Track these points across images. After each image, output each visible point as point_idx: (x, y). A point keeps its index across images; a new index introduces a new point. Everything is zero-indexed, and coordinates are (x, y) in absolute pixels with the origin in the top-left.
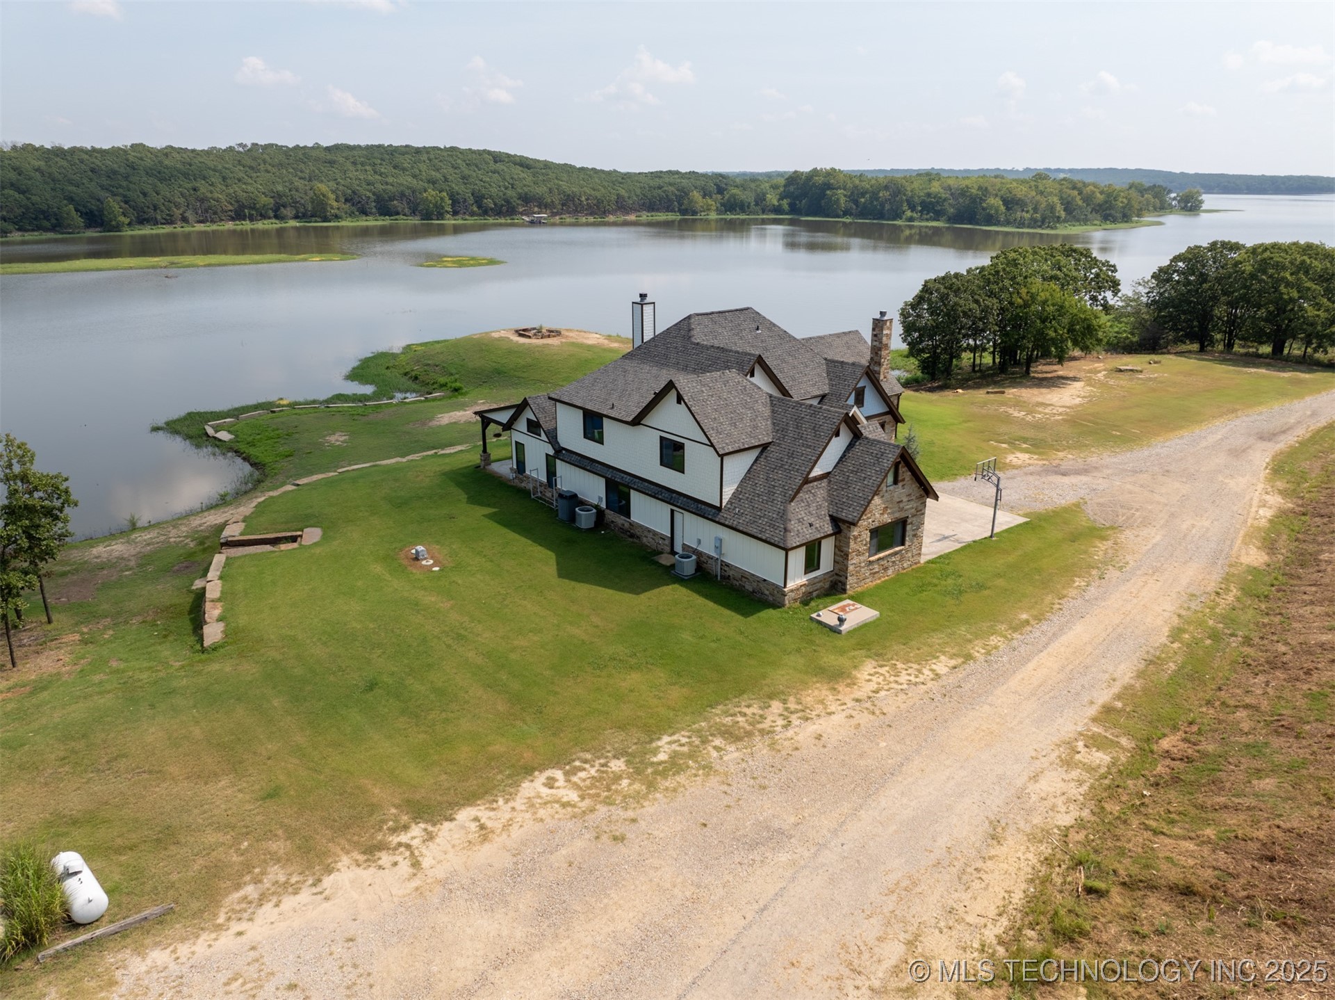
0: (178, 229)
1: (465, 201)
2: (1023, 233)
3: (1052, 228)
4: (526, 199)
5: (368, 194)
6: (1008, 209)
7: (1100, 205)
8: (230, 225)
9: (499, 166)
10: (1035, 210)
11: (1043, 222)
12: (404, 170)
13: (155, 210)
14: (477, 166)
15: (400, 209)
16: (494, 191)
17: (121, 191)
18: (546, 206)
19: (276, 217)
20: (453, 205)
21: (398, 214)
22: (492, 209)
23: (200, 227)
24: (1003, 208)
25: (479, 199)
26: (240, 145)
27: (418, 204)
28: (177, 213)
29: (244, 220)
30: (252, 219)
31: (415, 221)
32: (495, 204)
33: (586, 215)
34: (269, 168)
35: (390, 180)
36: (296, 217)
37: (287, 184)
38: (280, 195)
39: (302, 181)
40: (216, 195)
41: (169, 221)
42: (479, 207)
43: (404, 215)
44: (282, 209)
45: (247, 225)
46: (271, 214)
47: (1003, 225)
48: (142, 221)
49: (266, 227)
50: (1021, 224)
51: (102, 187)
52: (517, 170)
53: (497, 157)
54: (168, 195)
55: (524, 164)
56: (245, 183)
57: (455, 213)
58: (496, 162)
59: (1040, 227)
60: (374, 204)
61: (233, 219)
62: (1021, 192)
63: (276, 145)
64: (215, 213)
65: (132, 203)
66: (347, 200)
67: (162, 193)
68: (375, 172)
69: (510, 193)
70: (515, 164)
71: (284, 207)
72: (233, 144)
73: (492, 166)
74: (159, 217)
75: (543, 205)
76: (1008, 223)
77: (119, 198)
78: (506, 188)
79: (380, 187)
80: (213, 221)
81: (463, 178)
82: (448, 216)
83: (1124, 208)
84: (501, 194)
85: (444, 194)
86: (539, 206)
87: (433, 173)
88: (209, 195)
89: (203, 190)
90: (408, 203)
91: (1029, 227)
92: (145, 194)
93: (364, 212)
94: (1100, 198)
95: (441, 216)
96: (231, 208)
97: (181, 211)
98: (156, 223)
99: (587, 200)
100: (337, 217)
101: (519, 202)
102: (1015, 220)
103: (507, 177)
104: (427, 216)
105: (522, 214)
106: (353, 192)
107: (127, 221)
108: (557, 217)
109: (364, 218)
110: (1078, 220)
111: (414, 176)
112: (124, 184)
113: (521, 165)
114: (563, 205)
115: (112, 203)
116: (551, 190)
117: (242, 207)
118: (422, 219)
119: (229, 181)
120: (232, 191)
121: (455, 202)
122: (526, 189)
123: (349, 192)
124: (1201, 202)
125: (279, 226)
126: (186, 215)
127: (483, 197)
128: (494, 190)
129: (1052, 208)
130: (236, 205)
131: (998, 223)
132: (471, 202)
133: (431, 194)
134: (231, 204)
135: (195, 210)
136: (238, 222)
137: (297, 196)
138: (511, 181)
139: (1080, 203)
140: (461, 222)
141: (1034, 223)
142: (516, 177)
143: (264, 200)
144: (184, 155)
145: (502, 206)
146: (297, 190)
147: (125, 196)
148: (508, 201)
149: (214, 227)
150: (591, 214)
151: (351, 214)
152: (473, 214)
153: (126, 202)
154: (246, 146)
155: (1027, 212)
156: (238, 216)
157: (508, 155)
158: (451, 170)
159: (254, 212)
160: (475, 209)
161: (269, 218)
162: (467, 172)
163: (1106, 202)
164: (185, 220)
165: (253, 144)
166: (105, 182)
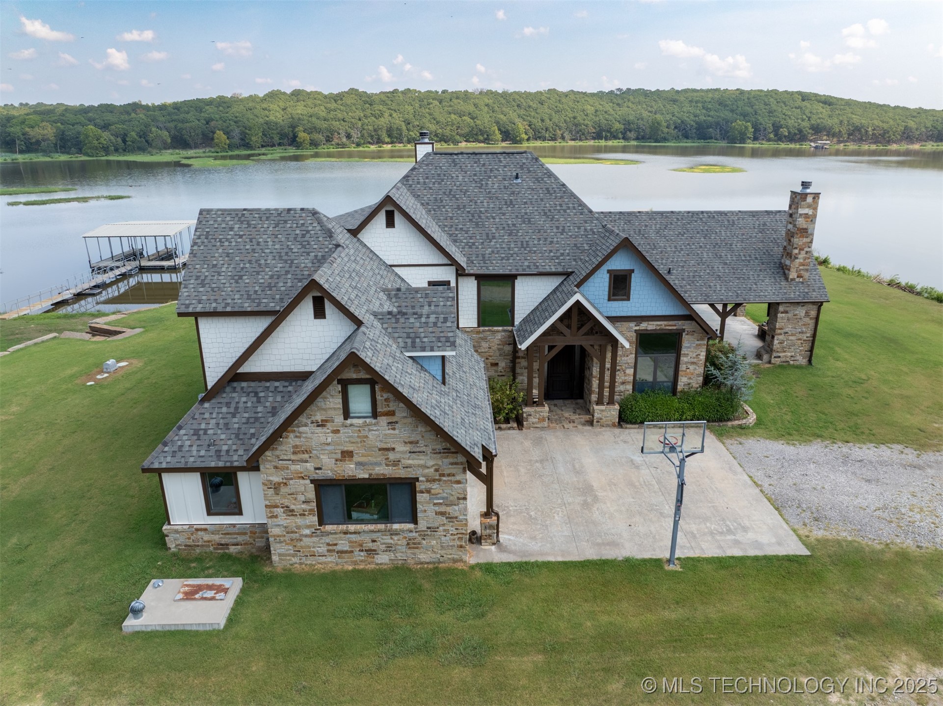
0: (558, 144)
1: (765, 129)
4: (817, 130)
5: (692, 123)
8: (591, 143)
9: (805, 103)
12: (726, 106)
13: (546, 131)
14: (785, 103)
15: (713, 135)
16: (791, 122)
17: (529, 118)
18: (834, 135)
19: (624, 138)
20: (754, 133)
21: (711, 138)
22: (785, 136)
23: (572, 143)
25: (776, 128)
26: (618, 89)
27: (728, 132)
28: (559, 133)
29: (602, 139)
30: (606, 139)
31: (723, 144)
32: (789, 133)
33: (870, 143)
34: (630, 104)
35: (712, 113)
36: (637, 139)
37: (637, 116)
38: (629, 123)
39: (650, 114)
40: (586, 122)
41: (553, 139)
42: (776, 135)
43: (716, 139)
44: (628, 133)
45: (603, 143)
46: (620, 136)
48: (537, 138)
49: (615, 144)
51: (519, 116)
52: (819, 107)
53: (805, 97)
54: (557, 121)
55: (828, 101)
56: (609, 114)
57: (755, 139)
58: (803, 100)
60: (695, 131)
61: (594, 138)
63: (643, 89)
64: (583, 134)
65: (533, 126)
66: (676, 128)
67: (553, 120)
68: (704, 108)
69: (806, 124)
70: (819, 101)
71: (630, 131)
72: (613, 89)
73: (799, 103)
74: (547, 136)
75: (831, 134)
77: (525, 123)
78: (803, 120)
79: (702, 118)
80: (581, 140)
81: (770, 112)
82: (749, 141)
84: (796, 125)
85: (749, 124)
86: (828, 135)
87: (748, 108)
88: (582, 122)
89: (579, 118)
90: (720, 131)
92: (543, 121)
93: (686, 137)
95: (743, 141)
96: (594, 131)
97: (561, 132)
98: (544, 139)
99: (874, 130)
100: (665, 139)
101: (810, 131)
103: (807, 112)
104: (733, 140)
105: (811, 141)
106: (682, 122)
107: (526, 137)
108: (842, 145)
109: (685, 141)
111: (732, 111)
112: (533, 114)
113: (825, 103)
114: (849, 135)
115: (520, 125)
116: (841, 122)
117: (601, 130)
118: (728, 143)
119: (598, 113)
120: (598, 119)
121: (756, 129)
122: (819, 121)
123: (680, 121)
125: (623, 144)
126: (565, 134)
127: (781, 127)
128: (794, 119)
130: (598, 129)
132: (770, 131)
133: (739, 124)
134: (595, 128)
135: (571, 131)
136: (596, 141)
137: (641, 122)
138: (809, 115)
140: (757, 146)
142: (815, 111)
143: (617, 126)
144: (577, 96)
145: (795, 134)
146: (642, 119)
147: (530, 122)
148: (800, 131)
149: (581, 143)
150: (875, 143)
151: (677, 138)
152: (769, 140)
153: (530, 126)
154: (622, 90)
156: (598, 136)
157: (816, 95)
158: (762, 106)
159: (609, 134)
160: (772, 136)
161: (619, 139)
162: (774, 107)
164: (563, 138)
165: (628, 89)
166: (522, 112)
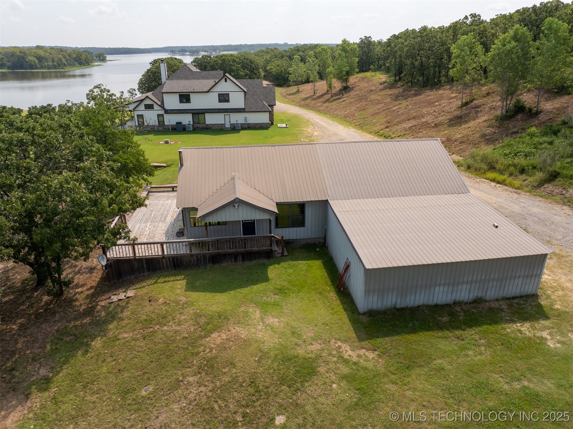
2: (51, 71)
3: (63, 69)
6: (40, 62)
7: (75, 59)
10: (53, 61)
11: (59, 66)
24: (37, 61)
47: (40, 69)
50: (49, 68)
59: (58, 69)
62: (41, 53)
76: (42, 68)
83: (85, 59)
91: (53, 69)
94: (74, 56)
102: (45, 66)
110: (71, 65)
124: (106, 57)
129: (60, 60)
131: (37, 68)
139: (68, 57)
141: (55, 67)
155: (50, 62)
163: (77, 57)
